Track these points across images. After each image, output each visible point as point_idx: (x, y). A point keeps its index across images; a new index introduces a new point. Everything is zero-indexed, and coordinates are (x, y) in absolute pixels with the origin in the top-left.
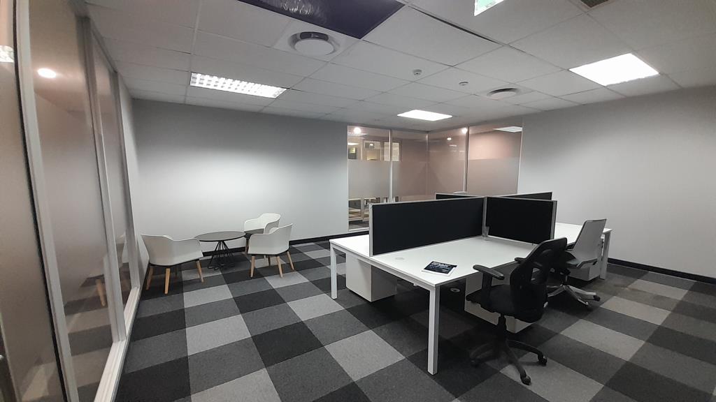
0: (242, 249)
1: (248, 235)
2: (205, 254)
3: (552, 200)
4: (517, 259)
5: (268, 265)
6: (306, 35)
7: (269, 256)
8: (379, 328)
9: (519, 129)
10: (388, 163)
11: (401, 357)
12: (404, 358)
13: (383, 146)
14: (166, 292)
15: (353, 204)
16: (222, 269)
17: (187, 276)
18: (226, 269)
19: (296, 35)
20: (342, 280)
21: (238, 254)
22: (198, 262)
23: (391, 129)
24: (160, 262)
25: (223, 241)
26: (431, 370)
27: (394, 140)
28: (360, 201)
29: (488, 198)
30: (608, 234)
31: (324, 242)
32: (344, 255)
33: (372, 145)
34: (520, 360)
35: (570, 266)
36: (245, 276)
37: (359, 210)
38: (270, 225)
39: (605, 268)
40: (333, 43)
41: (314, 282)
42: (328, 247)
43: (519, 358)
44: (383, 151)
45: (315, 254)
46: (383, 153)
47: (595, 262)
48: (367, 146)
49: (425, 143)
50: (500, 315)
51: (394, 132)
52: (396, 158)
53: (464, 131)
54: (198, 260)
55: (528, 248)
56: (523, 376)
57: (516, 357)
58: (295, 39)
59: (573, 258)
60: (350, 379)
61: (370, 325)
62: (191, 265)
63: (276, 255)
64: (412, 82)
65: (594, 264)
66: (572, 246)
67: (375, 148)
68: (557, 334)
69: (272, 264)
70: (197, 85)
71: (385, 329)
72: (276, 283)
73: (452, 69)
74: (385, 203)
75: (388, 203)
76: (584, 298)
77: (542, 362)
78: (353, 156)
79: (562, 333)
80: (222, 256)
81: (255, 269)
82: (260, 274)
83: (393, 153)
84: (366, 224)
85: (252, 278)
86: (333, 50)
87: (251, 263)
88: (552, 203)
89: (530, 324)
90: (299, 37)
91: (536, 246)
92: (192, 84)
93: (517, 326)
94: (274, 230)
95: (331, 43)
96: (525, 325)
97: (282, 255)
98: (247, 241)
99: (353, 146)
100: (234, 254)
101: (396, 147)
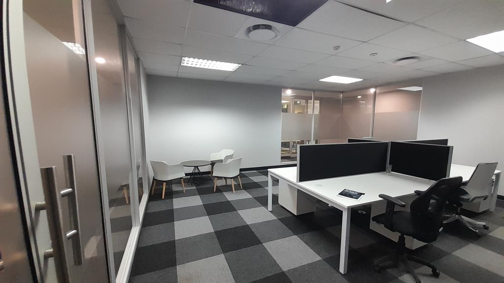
0: (209, 173)
1: (213, 164)
2: (186, 174)
3: (449, 145)
4: (416, 192)
5: (225, 184)
6: (256, 27)
7: (225, 178)
8: (301, 235)
9: (420, 89)
10: (311, 116)
11: (318, 258)
12: (321, 259)
13: (307, 103)
14: (163, 198)
15: (285, 145)
16: (197, 185)
17: (175, 188)
18: (199, 185)
19: (250, 27)
20: (275, 198)
21: (206, 175)
22: (182, 179)
23: (314, 91)
24: (160, 178)
25: (197, 167)
27: (316, 99)
28: (289, 142)
29: (392, 142)
30: (498, 175)
31: (264, 170)
32: (278, 181)
33: (299, 102)
35: (464, 200)
36: (210, 191)
37: (289, 149)
38: (227, 157)
39: (494, 203)
40: (275, 31)
41: (256, 198)
42: (266, 174)
43: (415, 269)
44: (307, 106)
46: (307, 108)
47: (485, 198)
50: (400, 234)
51: (316, 92)
52: (317, 112)
53: (372, 90)
54: (182, 178)
55: (426, 183)
57: (413, 269)
58: (249, 30)
59: (466, 193)
60: (281, 269)
61: (296, 232)
62: (178, 181)
63: (231, 178)
64: (332, 55)
65: (485, 199)
66: (466, 183)
67: (302, 104)
68: (450, 254)
69: (228, 183)
70: (185, 65)
71: (307, 236)
72: (230, 197)
73: (365, 44)
74: (307, 144)
75: (310, 144)
76: (475, 226)
78: (285, 111)
79: (453, 253)
80: (196, 176)
81: (217, 186)
82: (220, 190)
83: (314, 108)
84: (294, 159)
85: (215, 192)
86: (274, 36)
87: (214, 182)
88: (449, 148)
89: (425, 244)
90: (251, 28)
91: (433, 182)
92: (182, 65)
93: (415, 244)
94: (230, 161)
95: (273, 31)
96: (422, 244)
97: (235, 178)
98: (212, 167)
99: (286, 103)
100: (204, 176)
101: (317, 104)
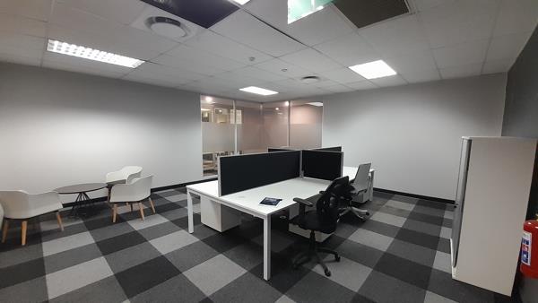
0: (105, 199)
1: (110, 186)
2: (65, 206)
4: (321, 192)
5: (131, 210)
6: (160, 20)
7: (131, 203)
8: (227, 252)
9: (321, 104)
10: (233, 126)
11: (244, 271)
12: (247, 271)
13: (229, 112)
14: (24, 243)
15: (206, 157)
16: (83, 217)
17: (45, 227)
18: (88, 217)
19: (151, 18)
20: (197, 217)
21: (99, 203)
22: (57, 213)
23: (235, 100)
24: (15, 215)
25: (84, 193)
26: (266, 277)
27: (237, 108)
28: (211, 155)
29: (303, 151)
30: (372, 173)
31: (181, 188)
32: (199, 198)
33: (220, 111)
34: (325, 260)
35: (353, 194)
37: (211, 162)
39: (372, 194)
40: (184, 28)
41: (173, 221)
42: (185, 192)
44: (229, 116)
45: (174, 199)
46: (230, 118)
48: (217, 112)
49: (260, 111)
50: (311, 231)
52: (239, 121)
53: (287, 104)
54: (57, 211)
55: (325, 184)
57: (322, 259)
58: (151, 21)
61: (220, 251)
62: (51, 216)
63: (138, 202)
64: (248, 65)
65: (365, 192)
67: (223, 114)
68: (346, 239)
71: (232, 252)
73: (276, 59)
74: (232, 155)
75: (234, 155)
78: (206, 120)
80: (83, 206)
81: (117, 215)
82: (122, 219)
83: (237, 118)
85: (115, 224)
87: (113, 211)
88: (341, 153)
90: (154, 20)
92: (48, 50)
93: (322, 237)
94: (136, 180)
95: (182, 28)
96: (327, 236)
98: (110, 190)
99: (206, 112)
100: (96, 204)
101: (239, 114)
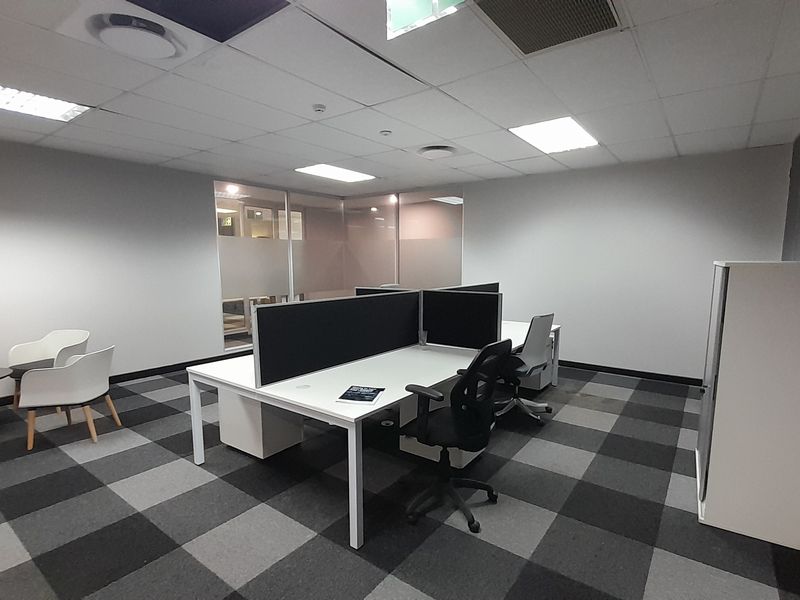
1: (18, 373)
4: (460, 372)
5: (66, 423)
6: (121, 20)
7: (66, 408)
8: (276, 497)
9: (460, 201)
10: (286, 243)
11: (311, 534)
12: (316, 533)
13: (276, 216)
15: (231, 308)
19: (100, 16)
23: (288, 191)
26: (354, 543)
27: (294, 208)
29: (424, 292)
30: (557, 332)
31: (176, 372)
32: (215, 391)
33: (259, 214)
34: (468, 502)
36: (19, 449)
38: (68, 352)
39: (556, 372)
40: (173, 40)
43: (466, 500)
44: (277, 223)
46: (277, 227)
47: (545, 366)
48: (251, 215)
49: (340, 213)
50: (442, 448)
51: (293, 195)
52: (298, 235)
56: (471, 522)
57: (462, 500)
59: (522, 363)
60: (228, 588)
61: (261, 496)
63: (82, 405)
64: (312, 121)
65: (544, 369)
66: (520, 349)
67: (265, 219)
68: (509, 460)
69: (73, 421)
71: (286, 497)
72: (80, 454)
73: (368, 109)
76: (535, 410)
77: (493, 499)
78: (228, 231)
79: (513, 459)
82: (46, 442)
83: (292, 228)
85: (30, 451)
87: (26, 425)
88: (498, 296)
90: (106, 20)
95: (169, 41)
98: (18, 383)
99: (228, 215)
101: (297, 219)
